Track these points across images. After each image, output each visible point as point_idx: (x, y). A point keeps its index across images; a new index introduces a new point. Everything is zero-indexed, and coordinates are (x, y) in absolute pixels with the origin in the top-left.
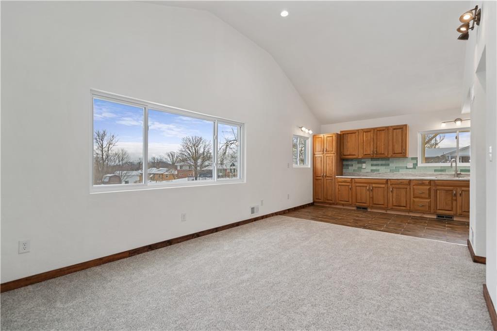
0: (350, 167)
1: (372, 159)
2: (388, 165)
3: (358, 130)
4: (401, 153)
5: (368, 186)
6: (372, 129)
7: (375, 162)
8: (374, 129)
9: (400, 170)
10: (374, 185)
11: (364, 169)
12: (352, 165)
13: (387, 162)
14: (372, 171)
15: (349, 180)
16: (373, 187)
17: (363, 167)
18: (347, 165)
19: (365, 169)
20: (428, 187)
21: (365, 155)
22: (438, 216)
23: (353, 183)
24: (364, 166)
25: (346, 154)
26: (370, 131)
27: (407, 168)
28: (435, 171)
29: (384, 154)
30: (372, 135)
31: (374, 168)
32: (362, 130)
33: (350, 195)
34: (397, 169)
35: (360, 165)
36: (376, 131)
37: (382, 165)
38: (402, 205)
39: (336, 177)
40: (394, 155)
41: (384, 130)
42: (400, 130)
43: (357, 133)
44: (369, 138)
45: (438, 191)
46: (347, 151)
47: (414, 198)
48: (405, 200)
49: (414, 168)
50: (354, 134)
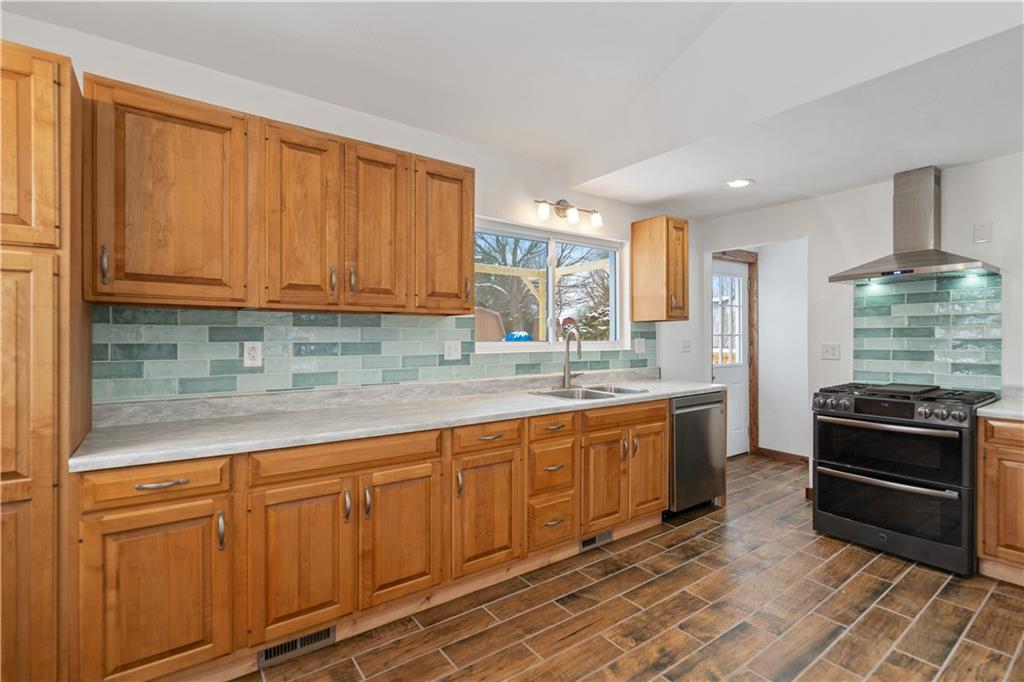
0: (151, 367)
1: (302, 315)
2: (374, 348)
3: (243, 119)
4: (457, 296)
5: (347, 486)
6: (332, 139)
7: (313, 335)
8: (345, 145)
9: (422, 371)
10: (378, 476)
11: (252, 370)
12: (172, 352)
13: (370, 334)
14: (301, 381)
15: (210, 476)
16: (373, 488)
17: (248, 363)
18: (132, 352)
19: (261, 370)
20: (567, 443)
21: (291, 287)
22: (585, 543)
23: (241, 485)
24: (254, 354)
25: (145, 269)
26: (320, 151)
27: (443, 362)
28: (520, 368)
29: (387, 292)
30: (332, 175)
31: (311, 365)
32: (270, 124)
33: (220, 587)
34: (410, 367)
35: (226, 351)
36: (351, 156)
37: (348, 349)
38: (496, 547)
39: (77, 464)
40: (432, 302)
41: (387, 165)
42: (455, 186)
43: (237, 133)
44: (315, 189)
45: (592, 452)
46: (162, 244)
47: (531, 496)
48: (506, 518)
49: (465, 359)
50: (212, 137)
